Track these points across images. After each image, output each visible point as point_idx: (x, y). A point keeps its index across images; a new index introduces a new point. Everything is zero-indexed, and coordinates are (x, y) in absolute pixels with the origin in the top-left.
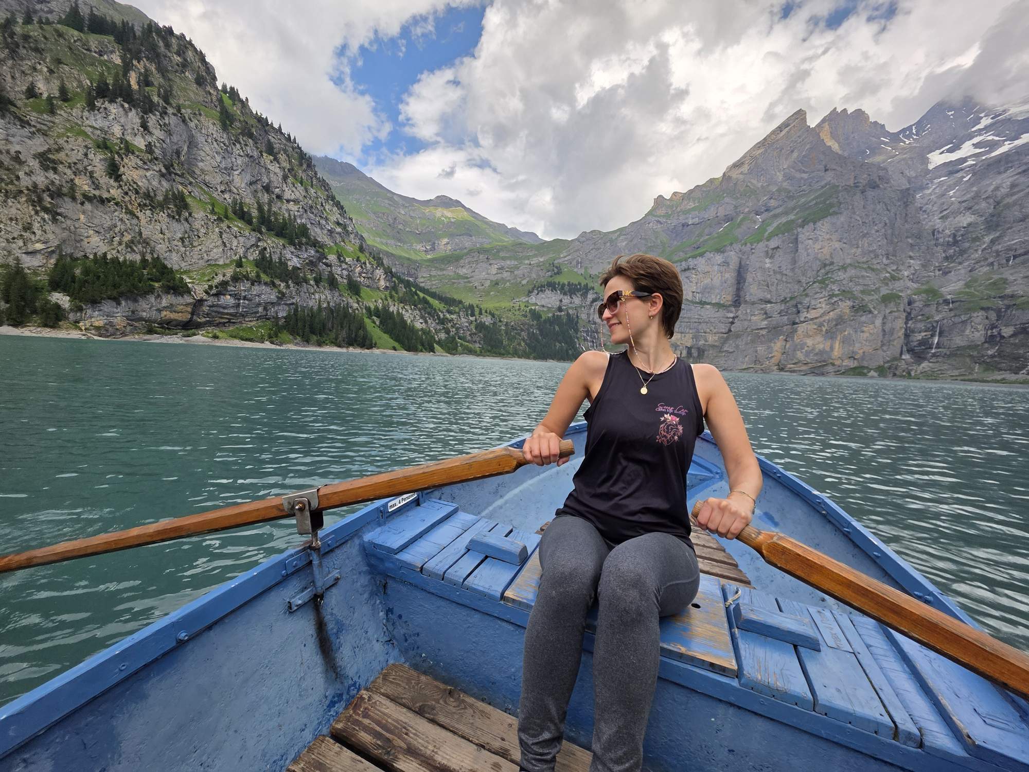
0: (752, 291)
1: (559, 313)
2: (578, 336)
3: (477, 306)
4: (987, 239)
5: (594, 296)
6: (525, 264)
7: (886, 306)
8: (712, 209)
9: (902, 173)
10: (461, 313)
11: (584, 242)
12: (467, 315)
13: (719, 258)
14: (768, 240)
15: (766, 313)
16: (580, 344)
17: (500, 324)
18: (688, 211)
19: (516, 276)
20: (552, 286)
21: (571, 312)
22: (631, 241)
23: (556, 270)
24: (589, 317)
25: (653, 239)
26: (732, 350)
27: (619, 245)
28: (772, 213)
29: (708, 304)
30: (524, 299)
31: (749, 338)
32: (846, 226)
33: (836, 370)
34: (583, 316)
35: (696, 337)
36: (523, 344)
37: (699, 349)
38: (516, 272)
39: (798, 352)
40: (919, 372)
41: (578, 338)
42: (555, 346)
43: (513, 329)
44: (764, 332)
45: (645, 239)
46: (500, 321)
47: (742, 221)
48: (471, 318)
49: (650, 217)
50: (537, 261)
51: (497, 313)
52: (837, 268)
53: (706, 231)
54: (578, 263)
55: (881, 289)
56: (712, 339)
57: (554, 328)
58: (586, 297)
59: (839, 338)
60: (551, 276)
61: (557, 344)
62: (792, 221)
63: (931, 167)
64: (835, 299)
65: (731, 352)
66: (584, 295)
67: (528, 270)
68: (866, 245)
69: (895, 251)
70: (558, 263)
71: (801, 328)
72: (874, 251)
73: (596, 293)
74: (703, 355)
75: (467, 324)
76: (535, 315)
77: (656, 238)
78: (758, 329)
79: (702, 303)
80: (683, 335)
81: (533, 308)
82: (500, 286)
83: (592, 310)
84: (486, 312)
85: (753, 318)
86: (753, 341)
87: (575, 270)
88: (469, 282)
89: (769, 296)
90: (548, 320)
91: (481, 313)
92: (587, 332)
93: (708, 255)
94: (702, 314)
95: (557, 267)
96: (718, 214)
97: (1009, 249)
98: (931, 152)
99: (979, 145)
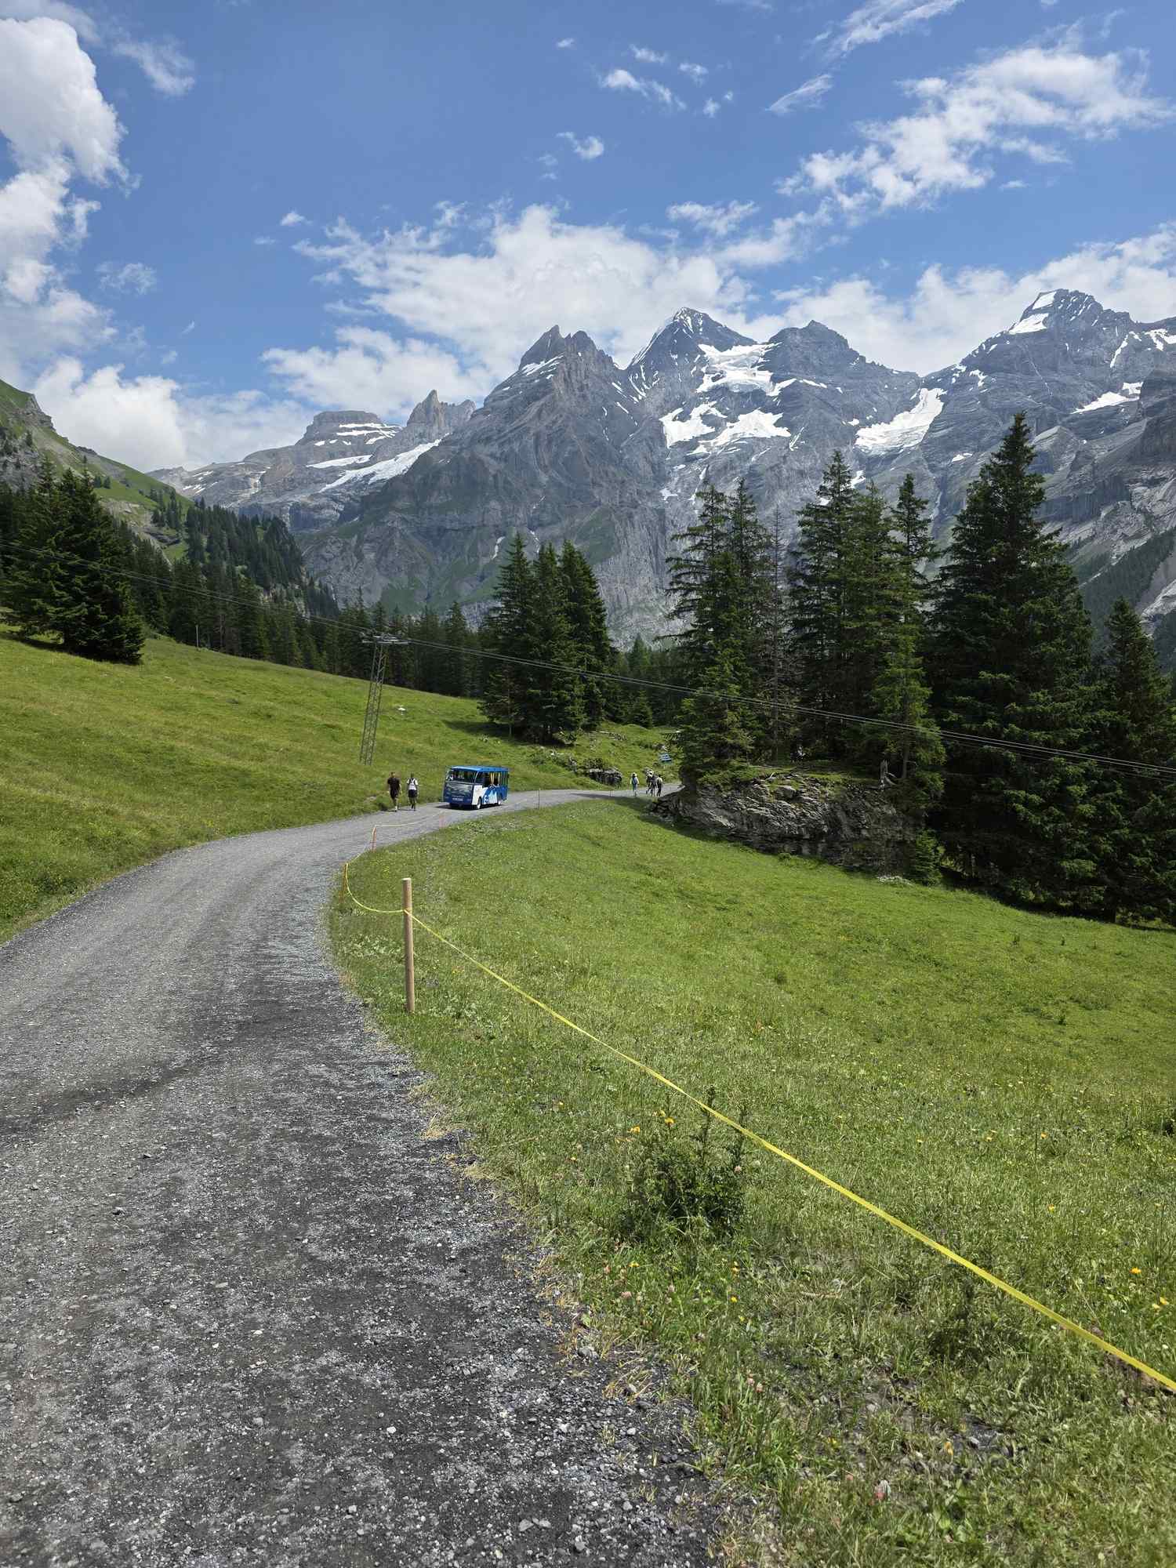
63: (668, 443)
98: (664, 414)
99: (706, 418)
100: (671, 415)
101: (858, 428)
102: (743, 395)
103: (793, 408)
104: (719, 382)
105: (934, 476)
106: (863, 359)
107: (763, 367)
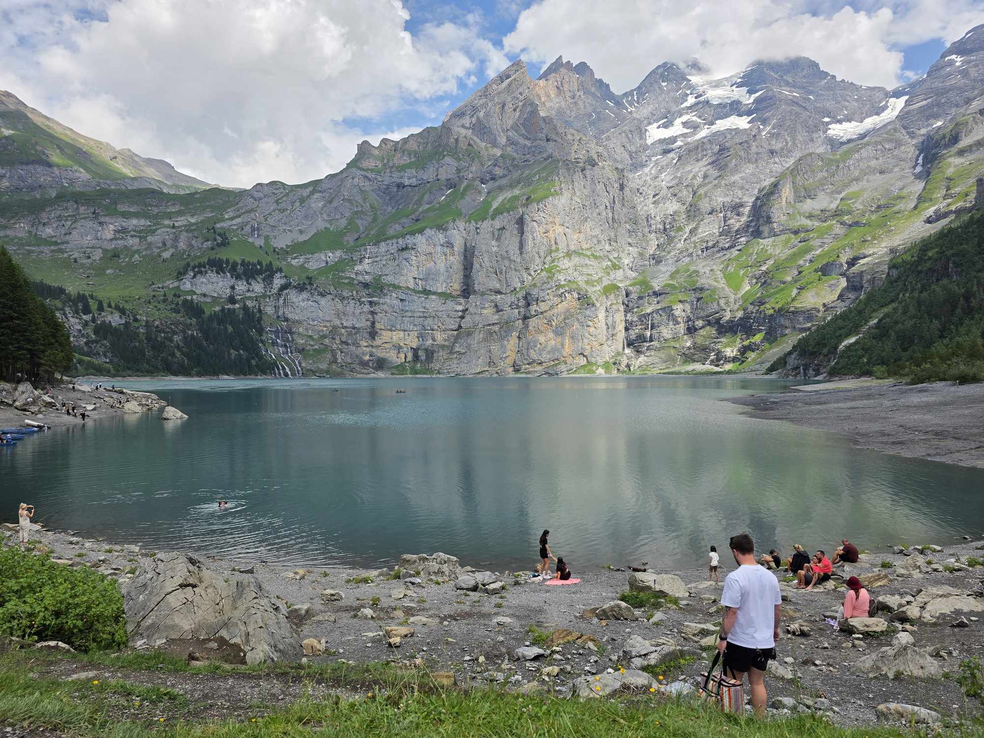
0: (480, 278)
1: (230, 306)
2: (264, 338)
3: (92, 297)
4: (687, 230)
5: (283, 281)
6: (165, 226)
7: (607, 297)
8: (431, 169)
9: (624, 146)
10: (67, 310)
11: (260, 199)
12: (77, 313)
13: (441, 237)
14: (493, 219)
15: (496, 306)
16: (267, 351)
17: (136, 325)
18: (402, 169)
19: (150, 244)
20: (218, 266)
21: (249, 304)
22: (331, 202)
23: (219, 240)
24: (277, 311)
25: (361, 201)
26: (463, 351)
27: (313, 205)
28: (497, 183)
29: (434, 293)
30: (172, 284)
31: (481, 336)
32: (567, 209)
33: (568, 368)
34: (269, 310)
35: (421, 336)
36: (178, 354)
37: (426, 350)
38: (149, 239)
39: (531, 351)
40: (637, 367)
41: (262, 341)
42: (229, 354)
43: (159, 330)
44: (496, 328)
45: (349, 201)
46: (136, 320)
47: (465, 190)
48: (84, 317)
49: (354, 170)
50: (185, 222)
51: (127, 306)
52: (562, 255)
53: (426, 197)
54: (253, 229)
55: (603, 279)
56: (440, 337)
57: (226, 329)
58: (271, 283)
59: (568, 334)
60: (212, 249)
61: (232, 351)
62: (516, 198)
63: (649, 142)
64: (562, 291)
65: (464, 354)
66: (269, 280)
67: (172, 236)
68: (589, 229)
69: (616, 236)
70: (222, 228)
71: (532, 322)
72: (596, 236)
73: (286, 277)
74: (432, 357)
75: (79, 327)
76: (193, 309)
77: (365, 200)
78: (490, 325)
79: (426, 292)
80: (406, 333)
81: (189, 298)
82: (124, 260)
83: (281, 301)
84: (110, 306)
85: (485, 311)
86: (485, 340)
87: (250, 240)
88: (61, 251)
89: (498, 286)
90: (213, 317)
91: (101, 308)
92: (276, 332)
93: (428, 232)
94: (427, 306)
95: (220, 235)
96: (439, 177)
97: (703, 241)
98: (650, 124)
99: (685, 124)
100: (656, 125)
101: (828, 123)
102: (721, 106)
103: (766, 108)
104: (702, 99)
105: (914, 142)
106: (834, 77)
107: (740, 85)
